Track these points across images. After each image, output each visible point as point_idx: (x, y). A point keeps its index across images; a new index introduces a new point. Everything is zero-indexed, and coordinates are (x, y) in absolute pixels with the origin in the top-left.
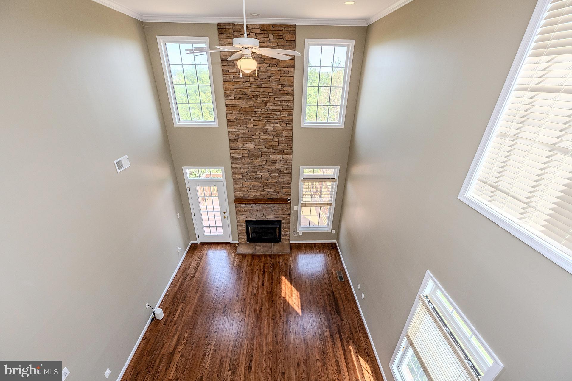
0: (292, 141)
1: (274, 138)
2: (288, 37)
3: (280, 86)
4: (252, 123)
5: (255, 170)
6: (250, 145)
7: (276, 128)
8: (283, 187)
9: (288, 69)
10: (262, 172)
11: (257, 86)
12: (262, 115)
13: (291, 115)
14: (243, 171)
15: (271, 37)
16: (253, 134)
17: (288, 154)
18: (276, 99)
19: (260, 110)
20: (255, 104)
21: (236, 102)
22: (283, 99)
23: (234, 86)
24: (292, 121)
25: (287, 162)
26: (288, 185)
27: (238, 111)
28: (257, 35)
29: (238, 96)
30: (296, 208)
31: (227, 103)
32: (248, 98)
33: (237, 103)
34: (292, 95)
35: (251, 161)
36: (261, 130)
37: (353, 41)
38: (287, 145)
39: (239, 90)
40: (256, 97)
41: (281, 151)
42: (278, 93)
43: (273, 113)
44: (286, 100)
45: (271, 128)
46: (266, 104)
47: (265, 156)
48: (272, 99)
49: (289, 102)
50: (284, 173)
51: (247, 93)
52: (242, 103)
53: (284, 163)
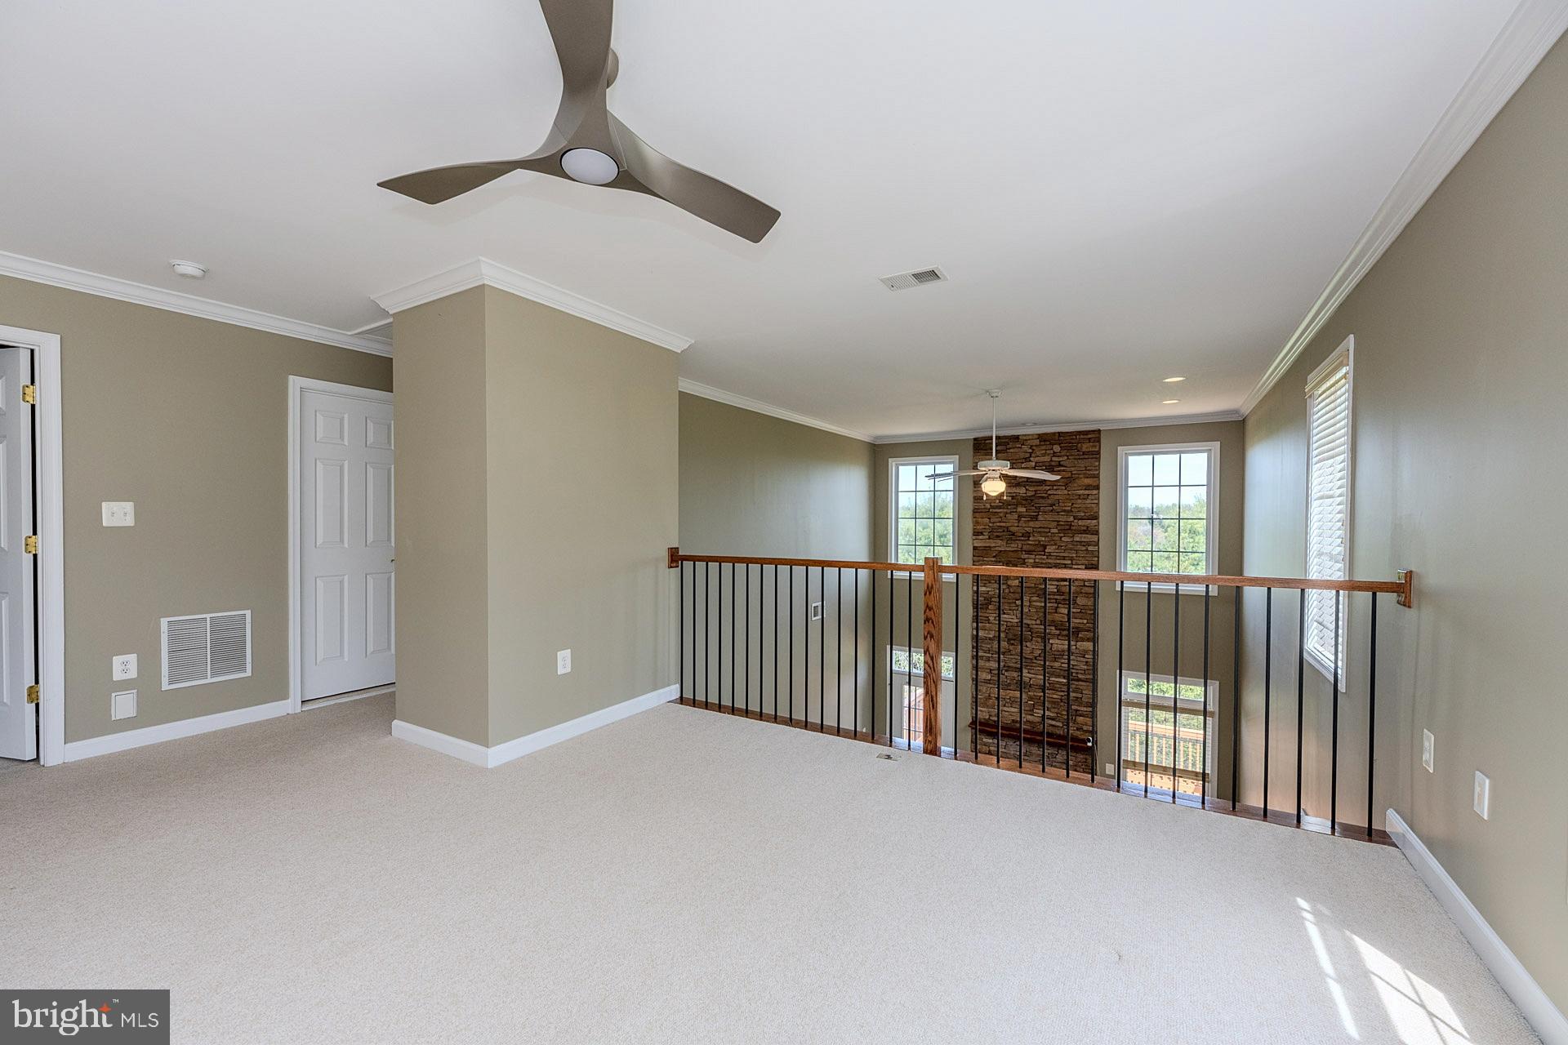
0: (1096, 615)
1: (1057, 607)
2: (1086, 447)
3: (1072, 519)
6: (1010, 617)
7: (1063, 589)
8: (1077, 710)
9: (1087, 492)
10: (1032, 671)
13: (1094, 566)
15: (1057, 448)
17: (1089, 640)
18: (1063, 539)
19: (1033, 556)
20: (1024, 547)
21: (992, 543)
22: (1078, 539)
23: (989, 519)
25: (1086, 656)
26: (1090, 709)
27: (994, 557)
28: (1034, 448)
29: (995, 534)
31: (976, 545)
32: (1012, 536)
33: (993, 545)
34: (1097, 533)
35: (1011, 647)
36: (1034, 591)
37: (1218, 444)
38: (1085, 621)
39: (998, 524)
40: (1027, 535)
41: (1072, 633)
42: (1068, 529)
43: (1058, 562)
44: (1083, 540)
46: (1045, 547)
47: (1040, 640)
48: (1056, 538)
49: (1089, 544)
50: (1079, 680)
51: (1012, 529)
52: (1000, 545)
53: (1079, 659)
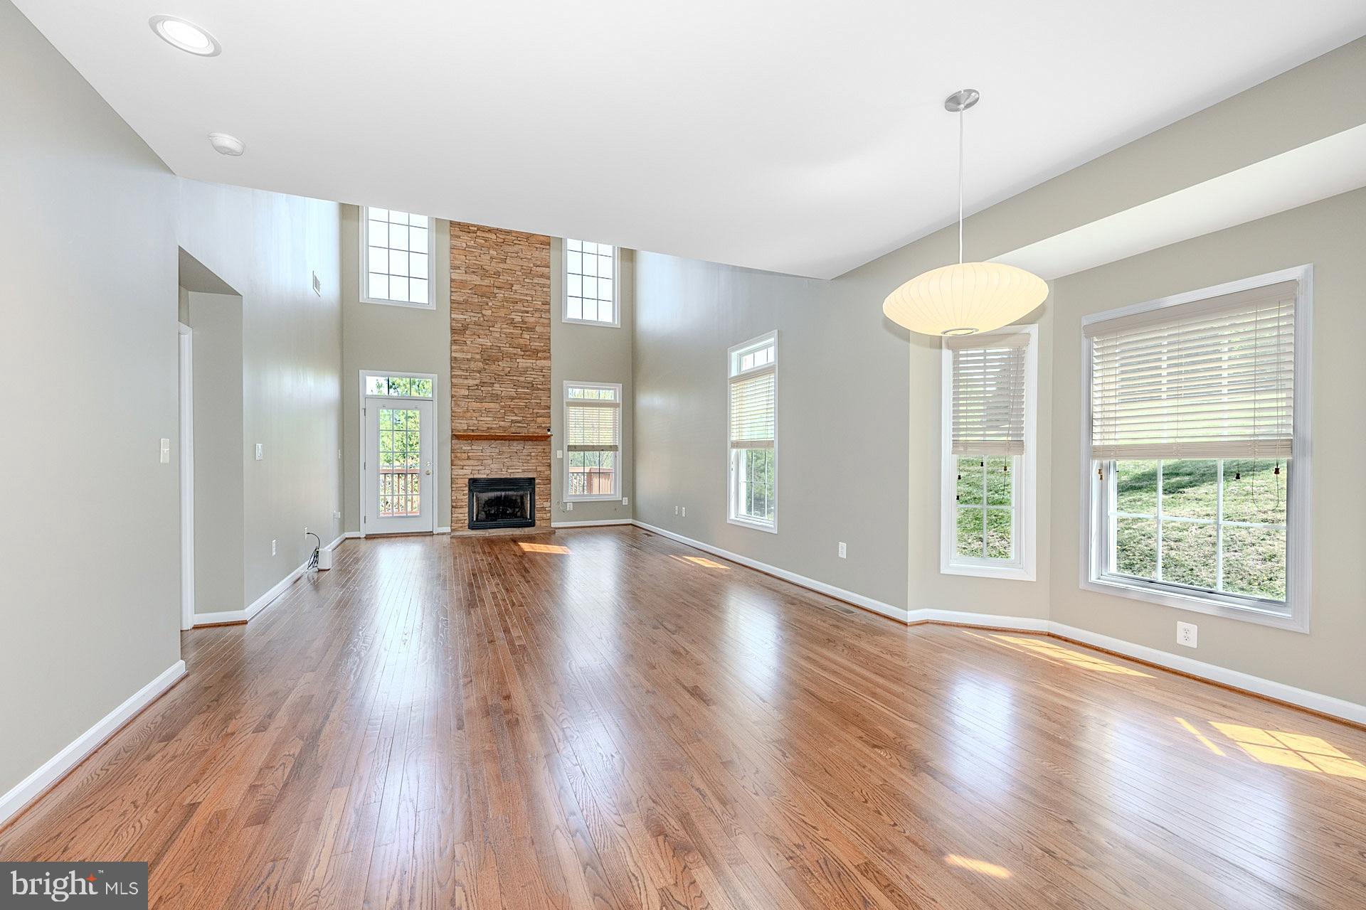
0: (549, 339)
1: (522, 334)
3: (532, 265)
4: (491, 308)
5: (491, 381)
6: (485, 341)
7: (526, 319)
8: (537, 413)
9: (542, 246)
10: (502, 386)
11: (500, 261)
12: (505, 300)
13: (548, 303)
14: (471, 382)
16: (491, 324)
17: (545, 359)
18: (525, 280)
19: (503, 292)
20: (496, 283)
21: (468, 277)
22: (536, 281)
23: (465, 256)
24: (549, 311)
25: (543, 371)
26: (546, 411)
27: (470, 289)
29: (471, 270)
30: (559, 454)
31: (453, 277)
32: (484, 273)
33: (469, 279)
34: (549, 278)
35: (486, 367)
36: (504, 320)
38: (542, 344)
39: (474, 262)
40: (498, 274)
41: (535, 353)
42: (529, 273)
43: (522, 297)
44: (540, 282)
45: (518, 319)
46: (512, 285)
47: (509, 359)
48: (520, 279)
49: (544, 286)
50: (539, 389)
51: (484, 267)
52: (476, 280)
53: (538, 373)
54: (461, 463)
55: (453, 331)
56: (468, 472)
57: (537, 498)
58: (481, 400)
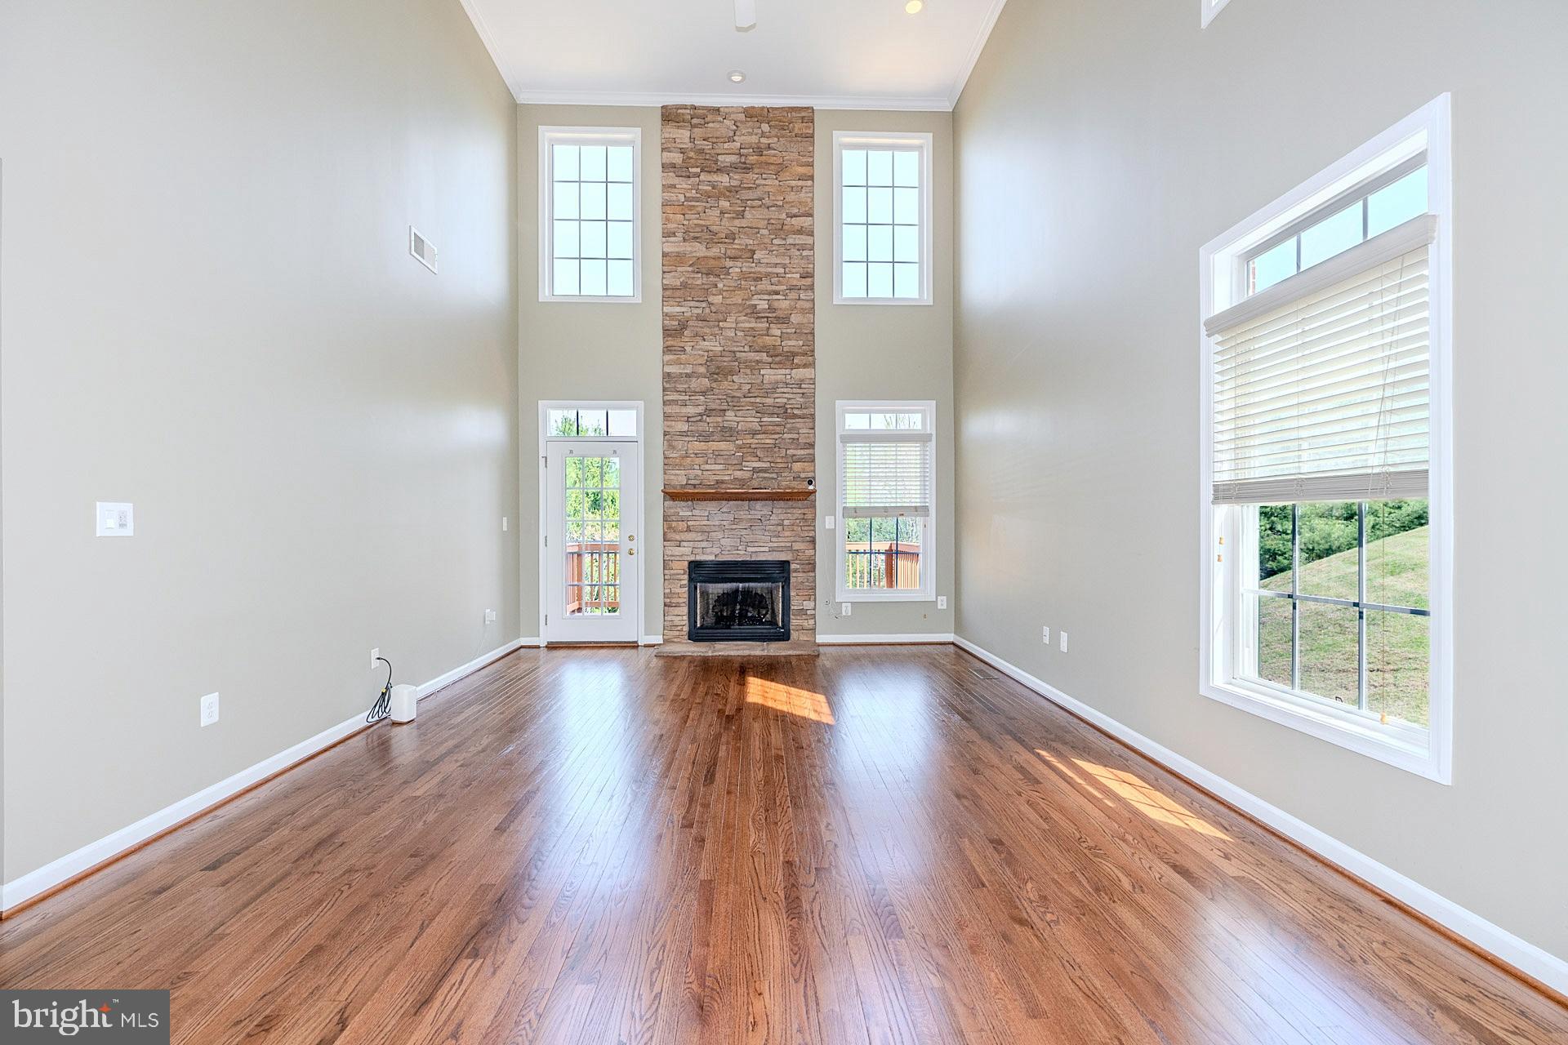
0: (813, 334)
1: (768, 328)
2: (798, 127)
3: (784, 216)
4: (720, 293)
5: (723, 408)
6: (712, 344)
7: (776, 305)
8: (793, 455)
9: (800, 183)
10: (739, 413)
11: (734, 215)
12: (744, 276)
13: (808, 275)
14: (691, 410)
15: (765, 127)
16: (721, 317)
17: (805, 366)
18: (774, 241)
19: (739, 264)
20: (729, 252)
21: (688, 248)
22: (791, 241)
23: (684, 215)
24: (811, 288)
25: (803, 386)
26: (808, 451)
27: (690, 266)
28: (739, 124)
29: (692, 234)
30: (829, 522)
31: (666, 250)
33: (689, 250)
34: (811, 234)
35: (714, 385)
36: (741, 309)
37: (931, 135)
38: (801, 343)
39: (696, 222)
40: (731, 236)
41: (787, 359)
42: (780, 230)
43: (770, 270)
44: (797, 242)
45: (763, 305)
46: (753, 252)
47: (748, 371)
48: (766, 241)
49: (802, 248)
50: (795, 416)
51: (711, 228)
52: (699, 250)
53: (795, 390)
54: (678, 537)
55: (667, 332)
56: (687, 552)
57: (792, 593)
58: (706, 437)
